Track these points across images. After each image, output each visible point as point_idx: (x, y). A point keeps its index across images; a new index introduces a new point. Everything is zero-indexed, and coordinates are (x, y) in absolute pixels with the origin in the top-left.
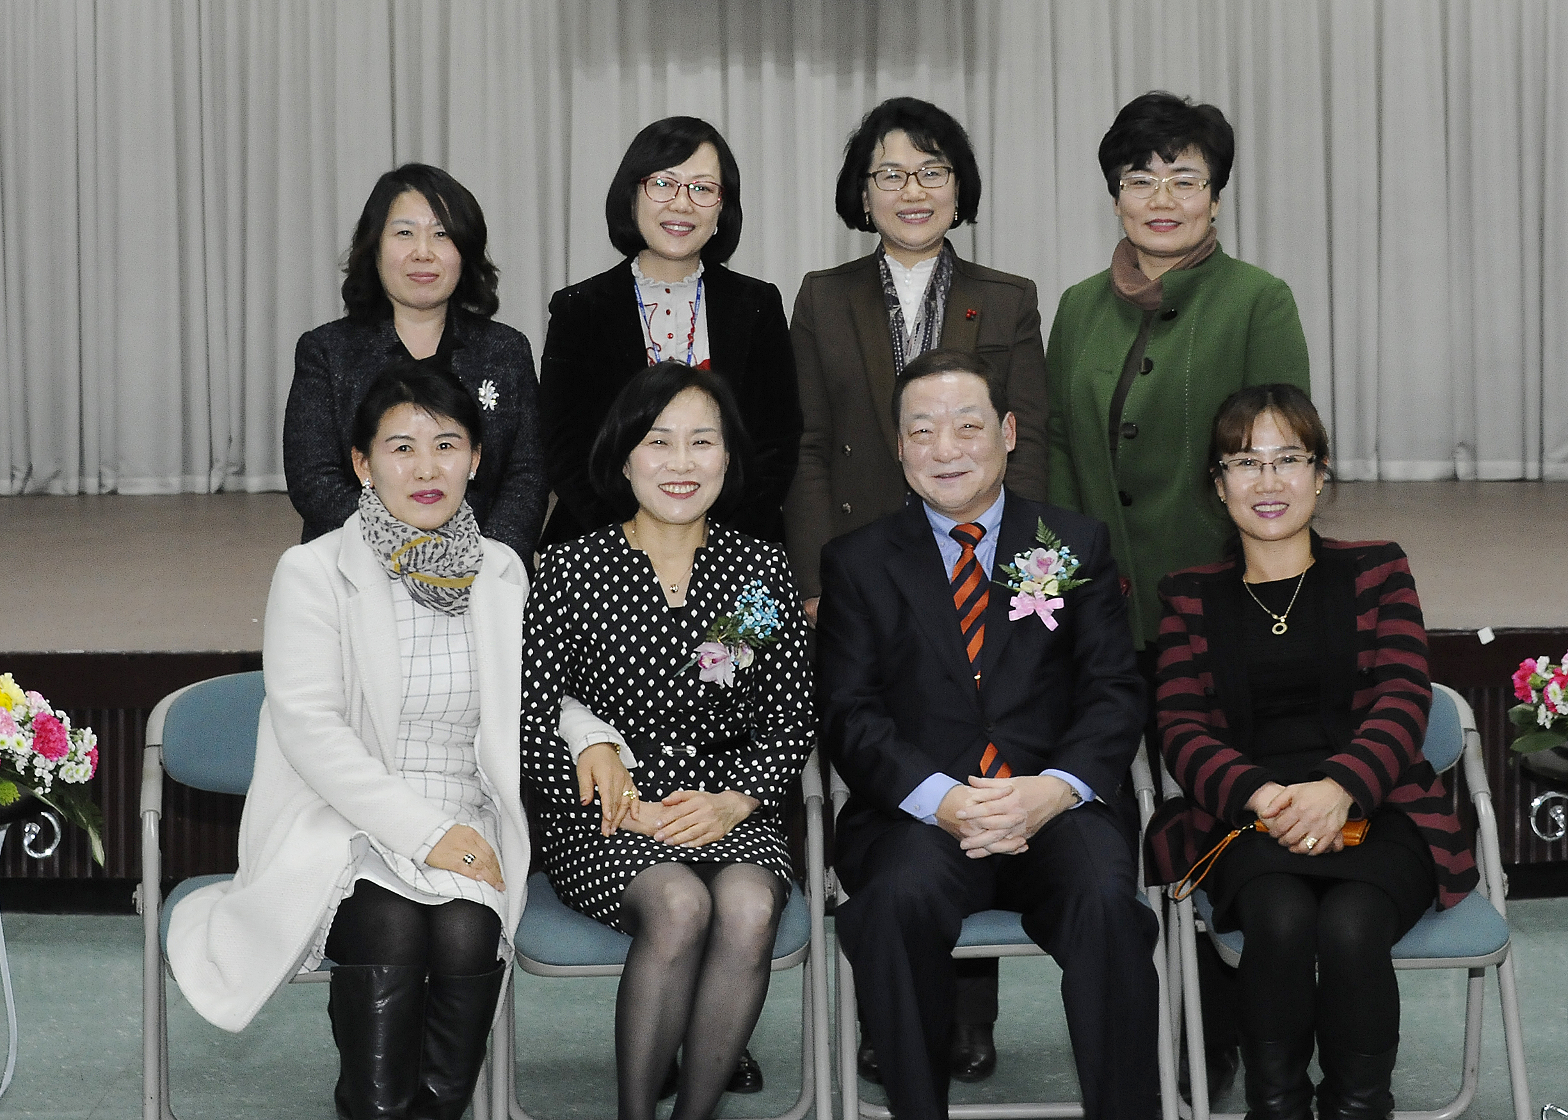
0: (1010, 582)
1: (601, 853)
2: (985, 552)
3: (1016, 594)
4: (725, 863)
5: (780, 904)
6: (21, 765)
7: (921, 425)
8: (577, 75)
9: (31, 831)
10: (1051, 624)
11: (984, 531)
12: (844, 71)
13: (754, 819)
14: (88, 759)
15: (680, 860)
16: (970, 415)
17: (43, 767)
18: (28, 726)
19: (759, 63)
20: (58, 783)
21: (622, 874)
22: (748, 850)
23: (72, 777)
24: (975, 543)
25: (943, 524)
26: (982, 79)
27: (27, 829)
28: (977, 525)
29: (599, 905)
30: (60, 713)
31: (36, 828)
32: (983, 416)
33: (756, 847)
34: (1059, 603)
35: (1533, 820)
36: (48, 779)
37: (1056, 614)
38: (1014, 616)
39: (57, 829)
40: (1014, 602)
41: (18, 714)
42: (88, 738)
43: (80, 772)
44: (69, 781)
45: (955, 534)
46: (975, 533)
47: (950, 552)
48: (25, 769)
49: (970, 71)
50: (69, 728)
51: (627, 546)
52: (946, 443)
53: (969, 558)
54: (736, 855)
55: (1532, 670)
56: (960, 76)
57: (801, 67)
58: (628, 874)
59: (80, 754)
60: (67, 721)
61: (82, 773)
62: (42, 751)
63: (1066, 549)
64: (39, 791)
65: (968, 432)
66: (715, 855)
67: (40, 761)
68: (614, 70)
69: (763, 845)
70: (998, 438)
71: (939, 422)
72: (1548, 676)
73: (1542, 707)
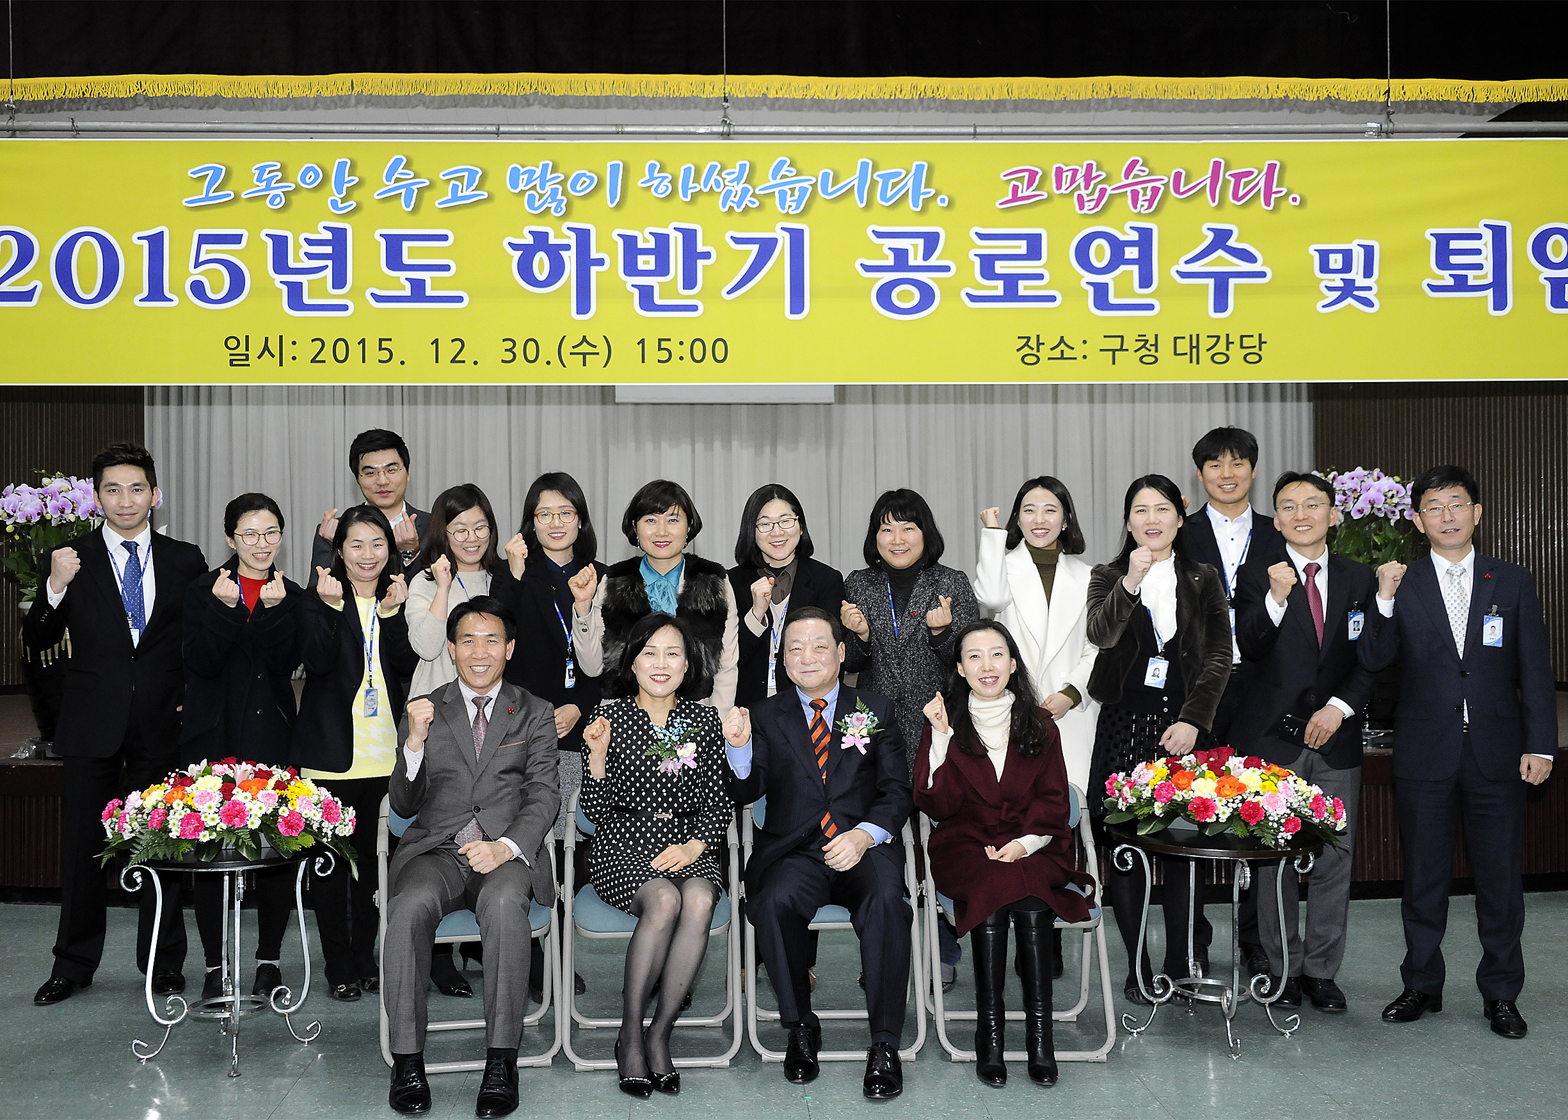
0: (842, 730)
1: (622, 873)
2: (828, 715)
3: (845, 735)
4: (687, 877)
5: (716, 899)
6: (315, 826)
7: (796, 645)
8: (612, 448)
9: (320, 860)
10: (863, 751)
11: (827, 704)
12: (759, 448)
13: (704, 855)
14: (351, 823)
15: (664, 876)
16: (821, 641)
17: (327, 827)
18: (319, 806)
19: (712, 442)
20: (335, 836)
21: (634, 885)
22: (699, 871)
23: (342, 832)
24: (822, 709)
25: (806, 698)
26: (835, 451)
27: (317, 860)
28: (823, 700)
29: (620, 901)
30: (336, 799)
31: (322, 860)
32: (828, 642)
33: (703, 869)
34: (867, 740)
35: (1115, 859)
36: (330, 833)
37: (865, 746)
38: (843, 747)
39: (333, 861)
40: (844, 739)
41: (315, 799)
42: (351, 812)
43: (346, 830)
44: (340, 835)
45: (812, 705)
46: (822, 704)
47: (810, 714)
48: (318, 828)
49: (828, 447)
50: (341, 807)
51: (636, 706)
52: (808, 653)
53: (818, 717)
54: (693, 874)
55: (1116, 779)
56: (823, 449)
57: (735, 444)
58: (637, 885)
59: (347, 820)
60: (340, 803)
61: (347, 830)
62: (326, 819)
63: (871, 713)
64: (325, 840)
65: (820, 650)
66: (682, 874)
67: (325, 824)
68: (632, 445)
69: (707, 868)
70: (836, 654)
71: (804, 644)
72: (1124, 783)
73: (1121, 799)
